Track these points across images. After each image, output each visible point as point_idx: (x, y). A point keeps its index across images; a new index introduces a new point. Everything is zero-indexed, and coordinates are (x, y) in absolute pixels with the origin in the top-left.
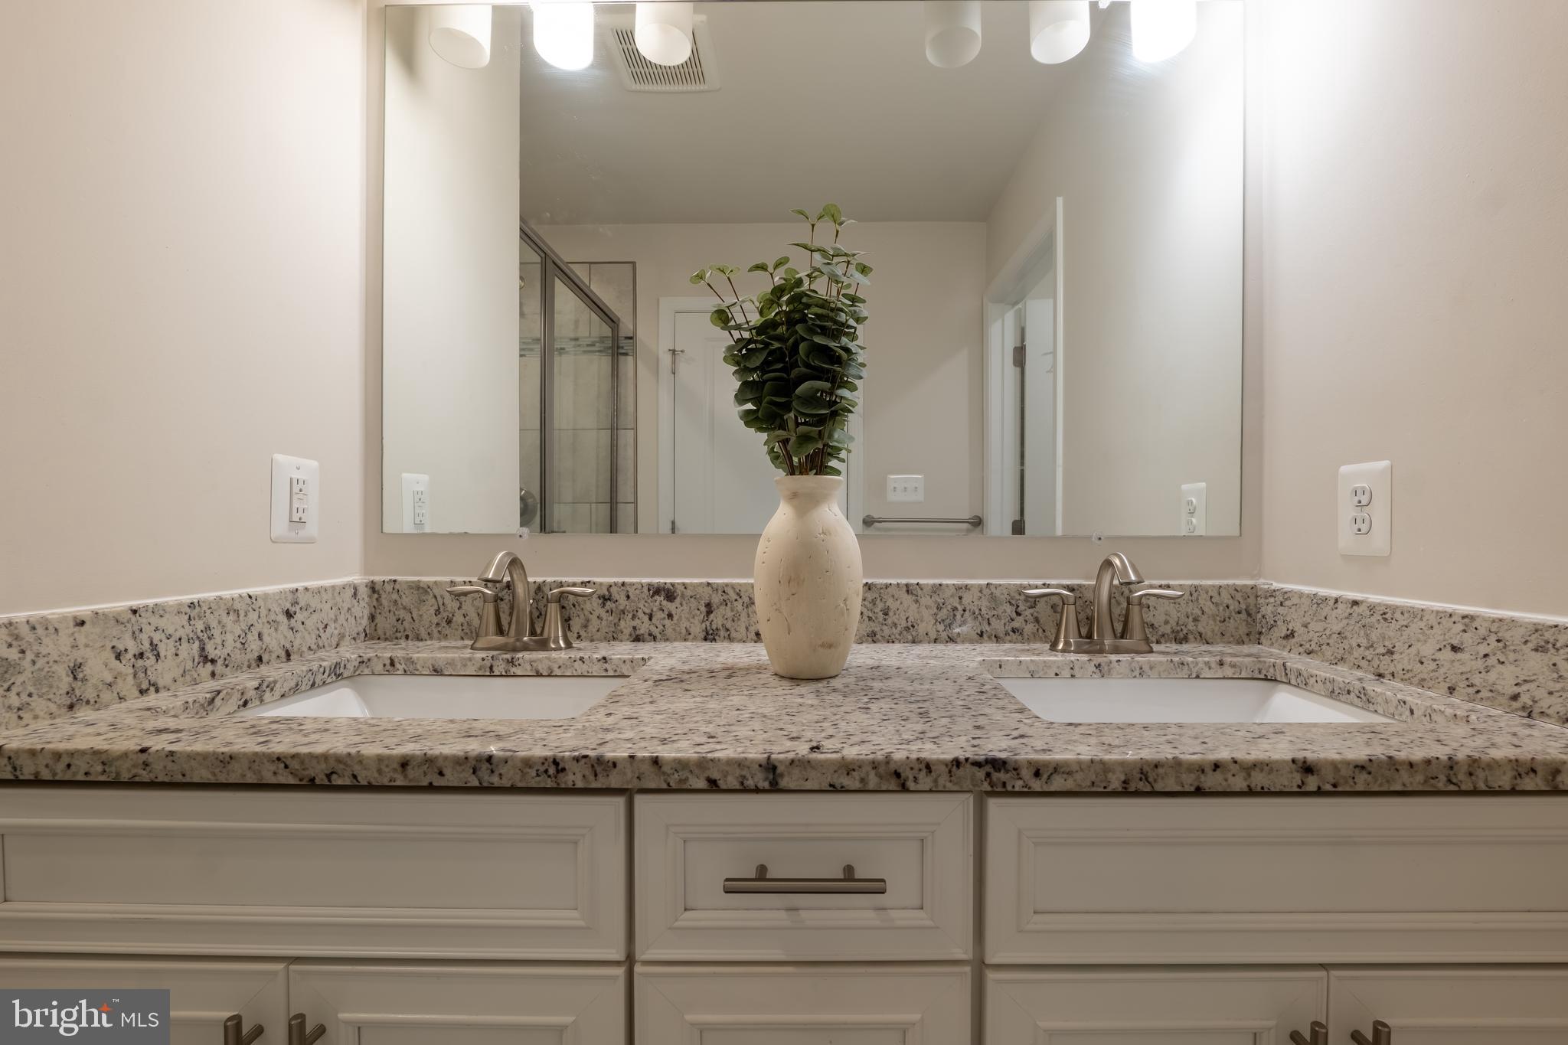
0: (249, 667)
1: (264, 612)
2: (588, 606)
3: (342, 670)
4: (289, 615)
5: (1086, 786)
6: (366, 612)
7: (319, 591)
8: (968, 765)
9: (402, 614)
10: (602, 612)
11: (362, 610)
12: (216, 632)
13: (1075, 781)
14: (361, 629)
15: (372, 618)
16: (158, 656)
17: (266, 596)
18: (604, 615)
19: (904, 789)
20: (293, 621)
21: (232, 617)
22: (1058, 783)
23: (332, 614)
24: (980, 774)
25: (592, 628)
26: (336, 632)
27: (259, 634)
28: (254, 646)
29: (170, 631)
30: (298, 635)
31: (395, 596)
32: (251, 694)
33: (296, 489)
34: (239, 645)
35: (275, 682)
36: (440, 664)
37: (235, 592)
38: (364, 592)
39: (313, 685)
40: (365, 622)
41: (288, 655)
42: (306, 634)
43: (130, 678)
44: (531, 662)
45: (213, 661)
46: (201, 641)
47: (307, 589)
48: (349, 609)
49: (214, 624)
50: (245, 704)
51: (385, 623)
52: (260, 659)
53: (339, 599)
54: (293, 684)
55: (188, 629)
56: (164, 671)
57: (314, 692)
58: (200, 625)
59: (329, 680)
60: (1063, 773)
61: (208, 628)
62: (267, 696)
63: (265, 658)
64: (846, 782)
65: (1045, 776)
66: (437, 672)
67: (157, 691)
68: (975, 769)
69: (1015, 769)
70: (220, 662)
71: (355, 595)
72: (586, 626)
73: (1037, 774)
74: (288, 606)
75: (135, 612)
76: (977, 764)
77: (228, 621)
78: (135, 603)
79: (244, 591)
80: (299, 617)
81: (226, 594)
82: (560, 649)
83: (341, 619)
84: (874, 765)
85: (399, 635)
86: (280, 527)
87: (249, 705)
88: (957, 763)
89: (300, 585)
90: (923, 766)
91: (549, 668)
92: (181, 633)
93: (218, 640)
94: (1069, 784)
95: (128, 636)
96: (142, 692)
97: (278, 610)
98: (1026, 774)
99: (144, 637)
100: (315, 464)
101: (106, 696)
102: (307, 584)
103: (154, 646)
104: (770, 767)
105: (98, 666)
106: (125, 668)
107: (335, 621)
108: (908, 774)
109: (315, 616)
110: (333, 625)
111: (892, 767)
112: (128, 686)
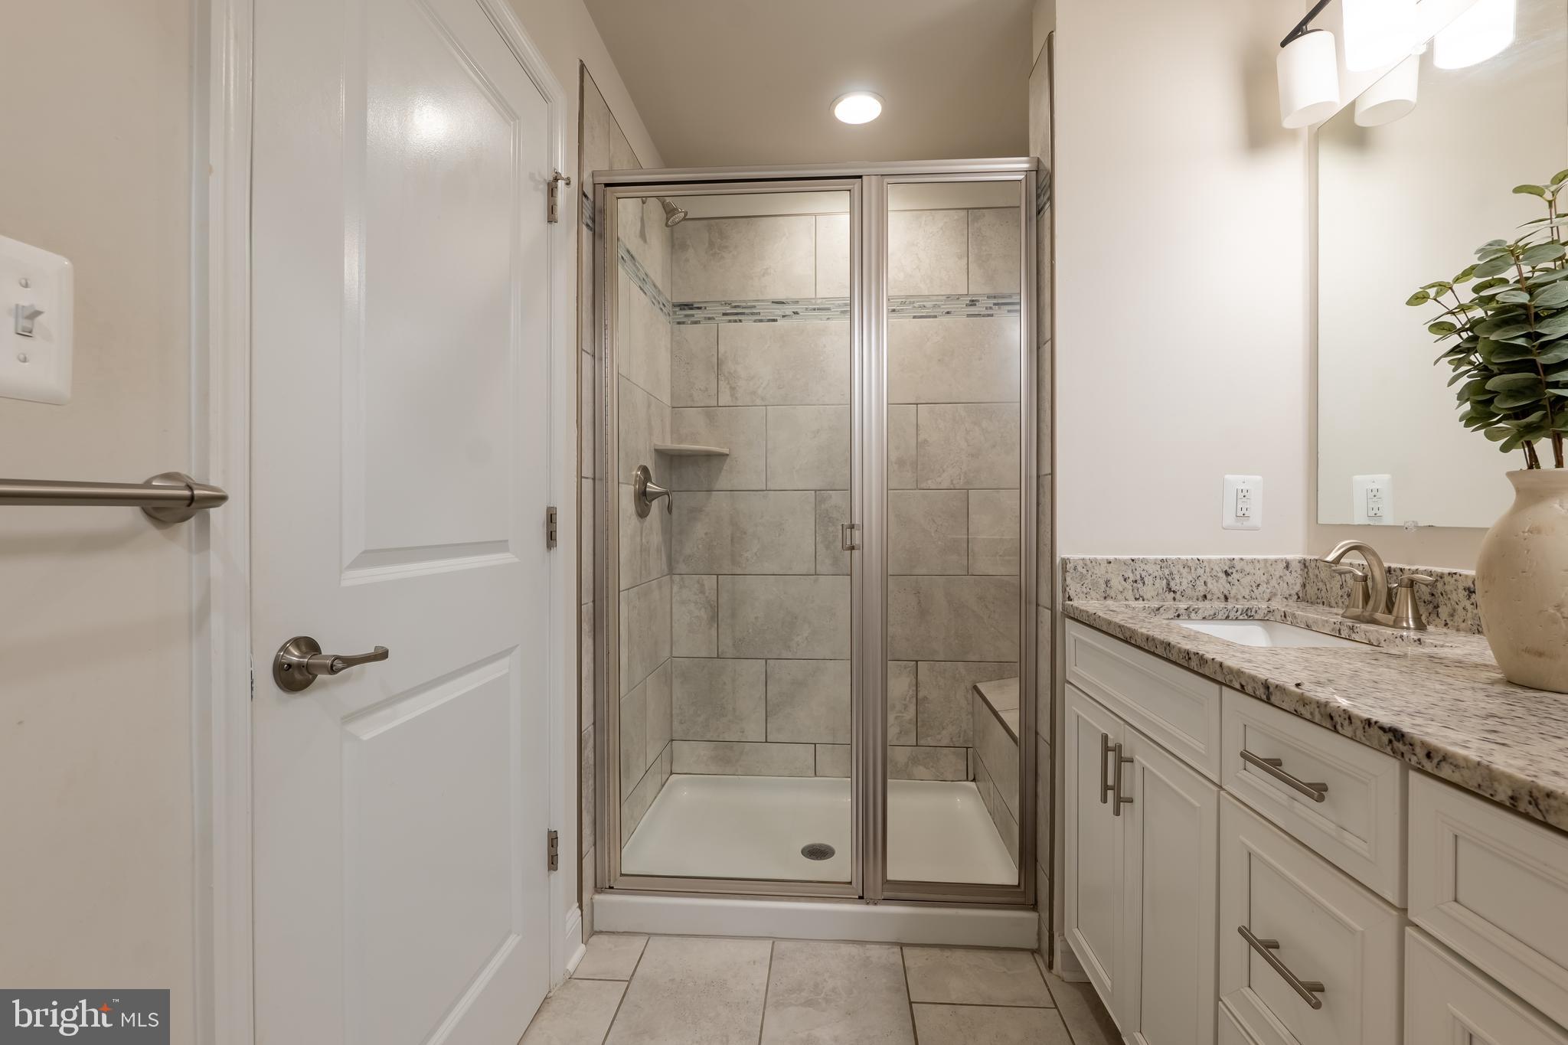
0: (1198, 600)
1: (1208, 570)
2: (1454, 597)
3: (1253, 613)
4: (1227, 574)
5: (1472, 785)
6: (1299, 581)
7: (1252, 561)
8: (1376, 727)
9: (1321, 585)
10: (1467, 604)
11: (1295, 580)
12: (1177, 577)
13: (1462, 775)
14: (1293, 592)
15: (1304, 586)
16: (1144, 583)
17: (1209, 561)
18: (1469, 607)
19: (1336, 730)
20: (1230, 578)
21: (1186, 569)
22: (1446, 772)
23: (1264, 578)
24: (1385, 738)
25: (1458, 619)
26: (1268, 591)
27: (1205, 582)
28: (1201, 589)
29: (1151, 572)
30: (1234, 587)
31: (1317, 572)
32: (1182, 611)
33: (1243, 495)
34: (1190, 586)
35: (1199, 609)
36: (1310, 622)
37: (1189, 557)
38: (1296, 567)
39: (1227, 618)
40: (1298, 588)
41: (1226, 598)
42: (1241, 588)
43: (1131, 591)
44: (1366, 632)
45: (1174, 592)
46: (1167, 580)
47: (1242, 559)
48: (1281, 577)
49: (1175, 572)
50: (1178, 616)
51: (1311, 591)
52: (1205, 597)
53: (1270, 568)
54: (1212, 613)
55: (1160, 573)
56: (1147, 591)
57: (1225, 621)
58: (1167, 572)
59: (1241, 617)
60: (1451, 763)
61: (1171, 574)
62: (1193, 615)
63: (1209, 597)
64: (1301, 710)
65: (1435, 761)
66: (1308, 627)
67: (1143, 600)
68: (1381, 732)
69: (1411, 745)
70: (1178, 593)
71: (1287, 567)
72: (1452, 615)
73: (1429, 756)
74: (1227, 568)
75: (1133, 560)
76: (1382, 728)
77: (1185, 571)
78: (1133, 557)
79: (1195, 557)
80: (1235, 575)
81: (1183, 557)
82: (1408, 628)
83: (1273, 582)
84: (1319, 704)
85: (1319, 601)
86: (1229, 519)
87: (1181, 617)
88: (1369, 723)
89: (1237, 557)
90: (1347, 717)
91: (1378, 640)
92: (1156, 574)
93: (1178, 581)
94: (1456, 777)
95: (1130, 571)
96: (1136, 599)
97: (1219, 570)
98: (1421, 752)
99: (1137, 573)
100: (1259, 478)
101: (1120, 597)
102: (1243, 557)
103: (1142, 579)
104: (1266, 686)
105: (1116, 582)
106: (1128, 585)
107: (1268, 583)
108: (1337, 719)
109: (1249, 578)
110: (1265, 585)
111: (1329, 710)
112: (1129, 594)
